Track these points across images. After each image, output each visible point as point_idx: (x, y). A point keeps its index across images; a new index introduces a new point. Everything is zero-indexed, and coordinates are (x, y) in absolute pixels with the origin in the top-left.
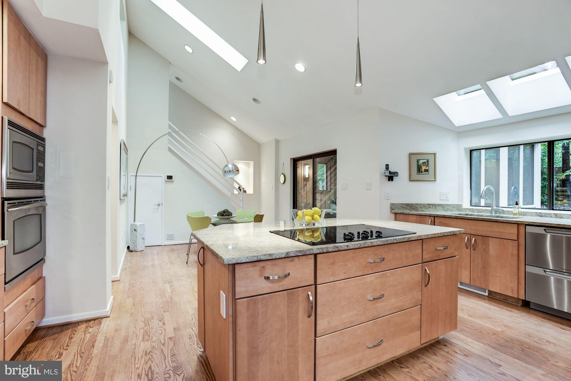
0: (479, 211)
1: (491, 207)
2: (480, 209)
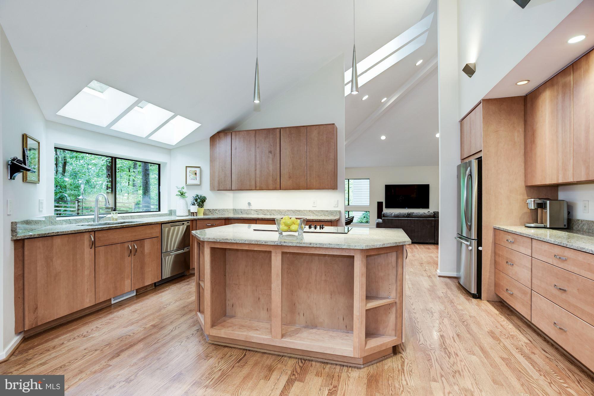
0: (77, 221)
1: (94, 215)
2: (78, 219)
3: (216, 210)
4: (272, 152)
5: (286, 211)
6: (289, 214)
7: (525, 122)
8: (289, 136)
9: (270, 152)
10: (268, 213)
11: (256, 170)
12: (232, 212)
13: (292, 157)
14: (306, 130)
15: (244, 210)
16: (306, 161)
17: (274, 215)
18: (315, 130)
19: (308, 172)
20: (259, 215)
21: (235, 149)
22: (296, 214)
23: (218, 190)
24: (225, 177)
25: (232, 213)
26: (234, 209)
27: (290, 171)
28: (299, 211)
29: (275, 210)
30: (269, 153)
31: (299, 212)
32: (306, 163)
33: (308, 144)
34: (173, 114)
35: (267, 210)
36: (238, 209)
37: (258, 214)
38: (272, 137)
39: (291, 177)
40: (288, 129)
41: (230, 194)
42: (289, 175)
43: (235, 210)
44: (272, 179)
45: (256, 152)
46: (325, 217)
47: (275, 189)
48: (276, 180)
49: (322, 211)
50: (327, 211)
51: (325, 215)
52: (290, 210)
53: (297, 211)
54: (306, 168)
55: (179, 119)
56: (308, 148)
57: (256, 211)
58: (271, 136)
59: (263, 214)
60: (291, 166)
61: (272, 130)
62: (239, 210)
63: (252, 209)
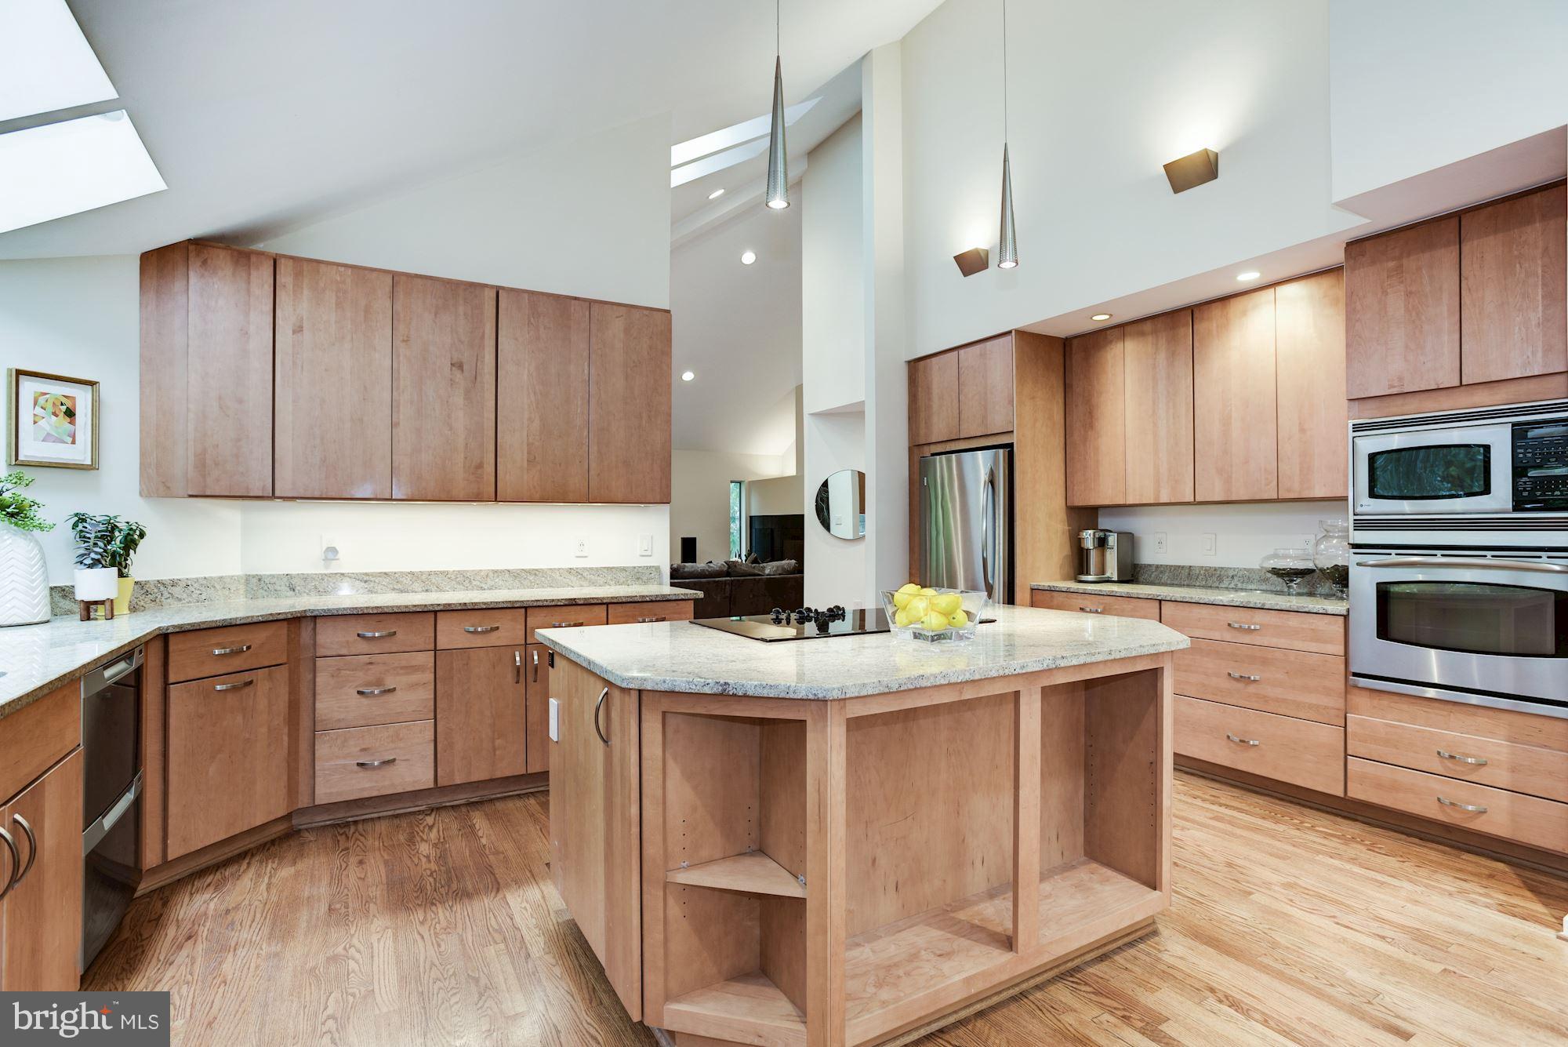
3: (174, 583)
4: (465, 367)
5: (487, 576)
6: (501, 582)
7: (1067, 388)
8: (529, 321)
9: (459, 366)
10: (417, 586)
11: (398, 424)
12: (242, 587)
13: (541, 394)
14: (587, 313)
15: (305, 578)
16: (586, 412)
17: (441, 591)
18: (617, 317)
19: (594, 449)
20: (376, 593)
21: (294, 332)
22: (526, 582)
23: (191, 496)
24: (239, 440)
25: (242, 592)
26: (254, 577)
27: (531, 440)
28: (533, 572)
29: (445, 574)
30: (454, 368)
31: (535, 574)
32: (586, 418)
33: (593, 356)
34: (112, 95)
35: (412, 573)
36: (273, 576)
37: (370, 591)
38: (465, 314)
39: (535, 458)
40: (526, 296)
41: (230, 514)
42: (529, 453)
43: (255, 580)
44: (464, 463)
45: (398, 356)
46: (618, 587)
47: (476, 498)
48: (480, 466)
49: (608, 568)
50: (624, 569)
51: (618, 583)
52: (503, 571)
53: (529, 572)
54: (586, 433)
55: (119, 129)
56: (593, 371)
57: (366, 580)
58: (461, 309)
59: (394, 589)
60: (537, 423)
61: (465, 290)
62: (279, 577)
63: (343, 574)
